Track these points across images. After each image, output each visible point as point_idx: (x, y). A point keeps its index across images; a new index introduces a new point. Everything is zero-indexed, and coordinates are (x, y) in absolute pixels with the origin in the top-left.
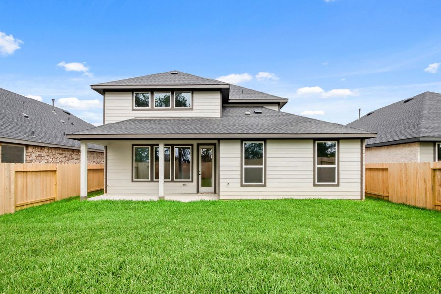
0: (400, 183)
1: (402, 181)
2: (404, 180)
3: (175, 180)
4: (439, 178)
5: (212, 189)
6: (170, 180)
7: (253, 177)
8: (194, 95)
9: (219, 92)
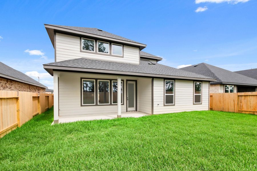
0: (220, 102)
1: (221, 101)
2: (222, 101)
3: (112, 104)
4: (241, 99)
5: (134, 109)
6: (109, 104)
7: (169, 100)
8: (124, 48)
9: (138, 48)
